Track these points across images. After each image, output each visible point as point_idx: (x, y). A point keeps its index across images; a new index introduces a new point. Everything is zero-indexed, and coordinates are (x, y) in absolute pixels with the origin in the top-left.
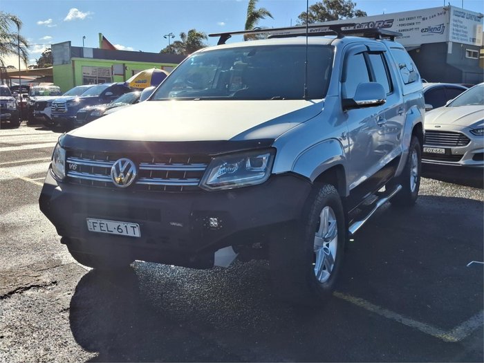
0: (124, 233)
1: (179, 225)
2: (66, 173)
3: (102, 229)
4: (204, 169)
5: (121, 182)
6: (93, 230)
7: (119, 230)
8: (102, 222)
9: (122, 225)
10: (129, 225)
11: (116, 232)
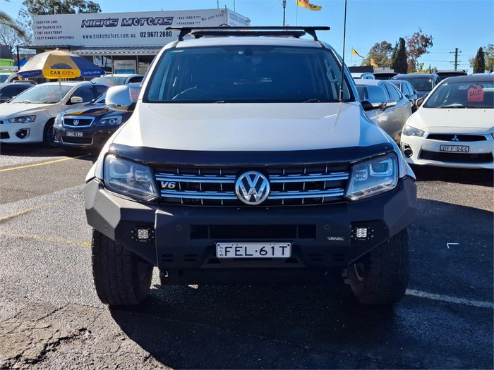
0: (269, 255)
1: (339, 239)
2: (159, 193)
3: (238, 253)
4: (347, 178)
5: (252, 199)
6: (224, 256)
7: (262, 253)
8: (239, 246)
9: (268, 246)
10: (277, 246)
11: (257, 255)
